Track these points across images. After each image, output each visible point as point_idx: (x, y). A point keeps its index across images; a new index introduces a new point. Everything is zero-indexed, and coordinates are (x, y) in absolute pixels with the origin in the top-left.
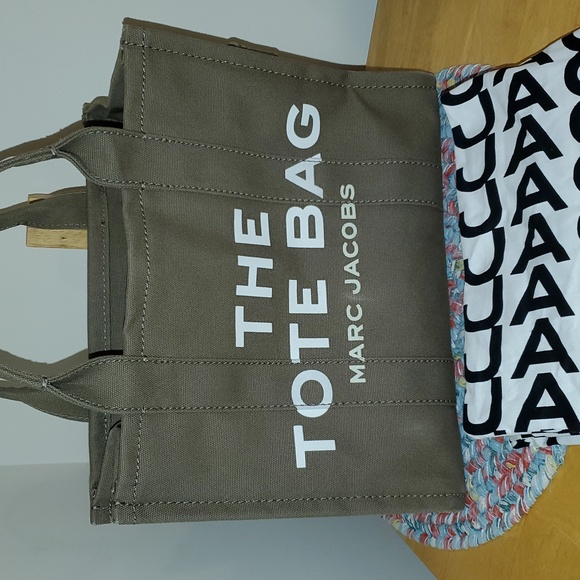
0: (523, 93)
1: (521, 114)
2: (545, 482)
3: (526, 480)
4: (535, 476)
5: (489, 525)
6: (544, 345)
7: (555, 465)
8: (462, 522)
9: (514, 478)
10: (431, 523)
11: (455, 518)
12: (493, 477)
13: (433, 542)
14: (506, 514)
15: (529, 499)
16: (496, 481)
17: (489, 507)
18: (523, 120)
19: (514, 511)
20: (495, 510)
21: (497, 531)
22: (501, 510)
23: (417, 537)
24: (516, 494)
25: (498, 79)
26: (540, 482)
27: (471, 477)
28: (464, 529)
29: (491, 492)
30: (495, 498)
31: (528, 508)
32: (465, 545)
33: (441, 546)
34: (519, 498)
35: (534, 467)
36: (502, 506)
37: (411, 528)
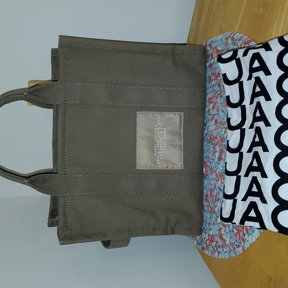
0: (256, 64)
1: (255, 75)
2: (254, 240)
3: (246, 237)
4: (250, 236)
5: (230, 251)
6: (255, 189)
7: (259, 233)
8: (219, 246)
9: (241, 234)
10: (206, 244)
11: (216, 245)
12: (233, 231)
13: (207, 252)
14: (237, 249)
15: (247, 245)
16: (234, 233)
17: (230, 244)
18: (256, 78)
19: (240, 249)
20: (233, 246)
21: (233, 255)
22: (235, 246)
23: (200, 248)
24: (242, 241)
25: (245, 54)
26: (252, 239)
27: (224, 229)
28: (219, 250)
29: (232, 237)
30: (233, 240)
31: (246, 248)
32: (219, 257)
33: (210, 255)
34: (243, 243)
35: (250, 232)
36: (236, 245)
37: (198, 243)
